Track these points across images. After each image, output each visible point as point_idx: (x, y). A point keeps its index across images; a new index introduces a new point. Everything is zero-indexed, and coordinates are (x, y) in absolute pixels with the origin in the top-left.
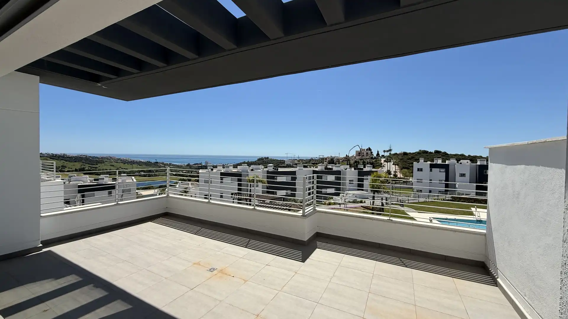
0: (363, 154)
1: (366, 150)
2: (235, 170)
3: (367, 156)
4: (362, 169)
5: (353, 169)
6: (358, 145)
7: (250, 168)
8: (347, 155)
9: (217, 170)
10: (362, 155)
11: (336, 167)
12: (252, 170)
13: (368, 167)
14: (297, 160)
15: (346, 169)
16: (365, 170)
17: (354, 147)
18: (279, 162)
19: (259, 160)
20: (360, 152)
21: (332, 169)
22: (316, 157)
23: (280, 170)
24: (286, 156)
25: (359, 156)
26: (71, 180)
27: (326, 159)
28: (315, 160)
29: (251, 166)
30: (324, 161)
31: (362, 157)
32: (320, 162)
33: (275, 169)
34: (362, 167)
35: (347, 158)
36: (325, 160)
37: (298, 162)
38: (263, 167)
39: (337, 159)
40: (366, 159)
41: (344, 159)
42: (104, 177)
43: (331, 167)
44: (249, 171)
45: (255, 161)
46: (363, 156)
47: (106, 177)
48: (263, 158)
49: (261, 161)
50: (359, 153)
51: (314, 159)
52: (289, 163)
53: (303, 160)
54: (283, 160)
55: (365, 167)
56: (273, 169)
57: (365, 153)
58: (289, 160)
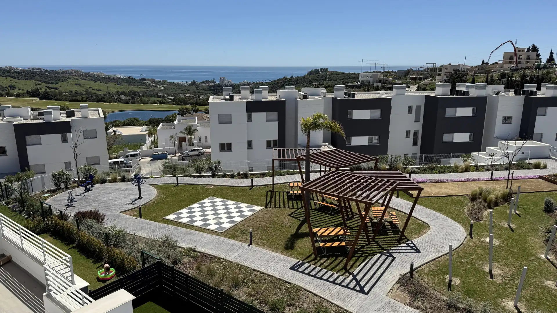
0: (519, 58)
1: (526, 51)
2: (272, 98)
3: (527, 62)
4: (535, 93)
5: (512, 93)
6: (511, 41)
7: (301, 93)
8: (483, 62)
9: (240, 97)
10: (518, 60)
12: (305, 97)
14: (380, 72)
15: (498, 93)
16: (540, 94)
17: (502, 45)
18: (347, 77)
19: (311, 73)
20: (513, 55)
21: (468, 92)
22: (421, 67)
23: (360, 95)
25: (510, 62)
26: (5, 115)
27: (440, 69)
28: (417, 72)
30: (435, 74)
31: (517, 65)
32: (428, 75)
33: (349, 95)
34: (534, 89)
35: (484, 67)
36: (438, 73)
37: (384, 76)
38: (325, 91)
40: (525, 69)
41: (477, 69)
42: (52, 110)
43: (464, 89)
44: (298, 99)
45: (304, 77)
46: (520, 62)
48: (318, 70)
49: (314, 77)
50: (510, 58)
51: (414, 69)
52: (366, 79)
53: (392, 72)
54: (354, 74)
55: (539, 88)
56: (345, 94)
57: (524, 57)
58: (366, 72)
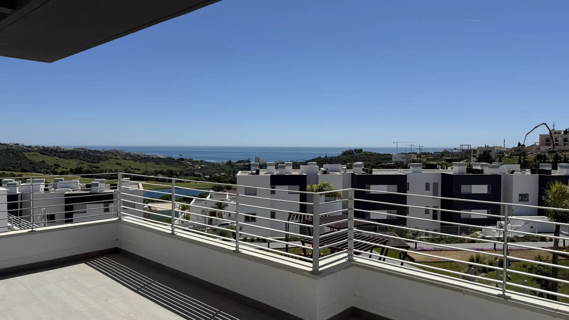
0: (556, 141)
1: (562, 133)
2: (296, 173)
3: (565, 145)
4: (550, 172)
5: (528, 172)
6: (545, 124)
7: (322, 169)
8: (519, 144)
9: (266, 172)
10: (555, 142)
11: (490, 167)
12: (325, 172)
13: (562, 167)
14: (416, 153)
15: (513, 172)
16: (554, 173)
17: (536, 127)
18: (382, 157)
19: (345, 154)
20: (549, 137)
21: (482, 171)
22: (455, 149)
23: (376, 172)
24: (395, 146)
25: (547, 145)
26: (58, 187)
27: (475, 151)
28: (453, 154)
29: (324, 165)
31: (554, 147)
33: (367, 171)
34: (550, 168)
35: (521, 149)
36: (472, 155)
37: (417, 157)
38: (345, 167)
39: (499, 152)
40: (563, 151)
41: (513, 151)
42: (99, 182)
43: (479, 168)
44: (318, 174)
45: (338, 157)
46: (557, 145)
47: (101, 182)
48: (352, 151)
49: (348, 157)
50: (547, 140)
51: (450, 151)
52: (400, 160)
53: (429, 153)
54: (389, 155)
55: (555, 168)
56: (364, 170)
57: (560, 139)
58: (402, 153)
